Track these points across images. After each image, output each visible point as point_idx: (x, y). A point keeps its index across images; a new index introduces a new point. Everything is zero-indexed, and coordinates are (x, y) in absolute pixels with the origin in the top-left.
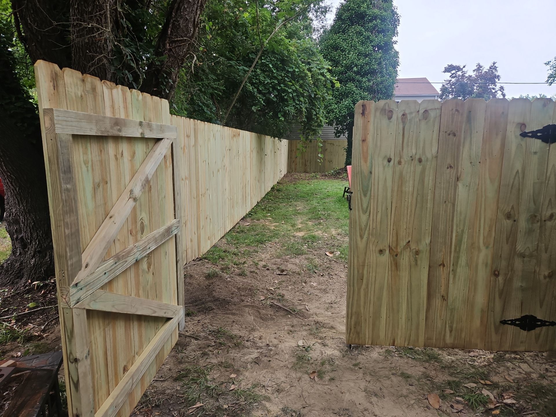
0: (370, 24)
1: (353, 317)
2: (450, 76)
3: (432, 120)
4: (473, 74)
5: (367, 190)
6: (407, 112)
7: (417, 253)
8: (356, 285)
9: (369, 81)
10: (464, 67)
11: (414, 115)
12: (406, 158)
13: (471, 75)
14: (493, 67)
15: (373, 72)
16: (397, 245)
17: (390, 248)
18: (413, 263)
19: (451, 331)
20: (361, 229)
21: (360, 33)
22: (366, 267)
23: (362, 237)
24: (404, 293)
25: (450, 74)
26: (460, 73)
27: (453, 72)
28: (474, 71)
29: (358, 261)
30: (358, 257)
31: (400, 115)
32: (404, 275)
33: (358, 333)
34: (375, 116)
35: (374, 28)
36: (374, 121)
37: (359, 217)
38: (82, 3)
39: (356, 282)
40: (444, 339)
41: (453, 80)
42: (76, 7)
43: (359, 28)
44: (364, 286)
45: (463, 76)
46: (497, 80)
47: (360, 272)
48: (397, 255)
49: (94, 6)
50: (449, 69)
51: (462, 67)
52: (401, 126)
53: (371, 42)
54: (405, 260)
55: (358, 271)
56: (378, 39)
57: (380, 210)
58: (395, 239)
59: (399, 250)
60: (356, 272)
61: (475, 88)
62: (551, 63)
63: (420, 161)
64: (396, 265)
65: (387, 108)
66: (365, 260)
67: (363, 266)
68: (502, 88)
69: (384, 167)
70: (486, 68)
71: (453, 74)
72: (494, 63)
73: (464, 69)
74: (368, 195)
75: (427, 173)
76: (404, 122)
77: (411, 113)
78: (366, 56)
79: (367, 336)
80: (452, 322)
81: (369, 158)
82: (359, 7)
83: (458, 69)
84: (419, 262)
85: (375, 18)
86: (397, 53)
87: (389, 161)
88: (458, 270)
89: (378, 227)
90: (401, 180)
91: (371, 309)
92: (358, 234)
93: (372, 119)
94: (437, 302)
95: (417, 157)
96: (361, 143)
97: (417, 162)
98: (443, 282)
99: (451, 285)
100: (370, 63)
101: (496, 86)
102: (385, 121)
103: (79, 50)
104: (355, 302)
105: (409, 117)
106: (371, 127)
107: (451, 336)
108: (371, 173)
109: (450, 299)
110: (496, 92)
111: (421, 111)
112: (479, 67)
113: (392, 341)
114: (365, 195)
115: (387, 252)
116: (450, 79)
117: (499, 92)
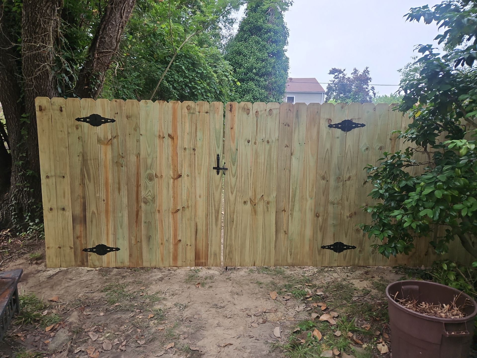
0: (266, 36)
1: (228, 248)
2: (334, 78)
3: (274, 115)
4: (351, 77)
5: (235, 161)
6: (258, 110)
7: (268, 203)
8: (229, 226)
9: (265, 80)
10: (344, 70)
11: (263, 112)
12: (259, 140)
13: (349, 76)
14: (366, 71)
15: (268, 74)
16: (255, 198)
17: (251, 200)
18: (266, 210)
19: (291, 255)
20: (231, 188)
21: (258, 42)
22: (235, 213)
23: (232, 193)
24: (260, 231)
25: (333, 76)
26: (341, 75)
27: (336, 74)
28: (352, 74)
29: (230, 209)
30: (230, 207)
31: (254, 112)
32: (260, 217)
33: (231, 259)
34: (239, 112)
35: (269, 39)
36: (238, 115)
37: (230, 179)
38: (31, 26)
39: (229, 223)
40: (287, 260)
41: (336, 80)
42: (27, 28)
43: (256, 38)
44: (234, 226)
45: (344, 77)
46: (369, 81)
47: (232, 217)
48: (255, 205)
49: (40, 28)
50: (333, 71)
51: (342, 70)
52: (255, 119)
53: (267, 49)
54: (260, 207)
55: (230, 217)
56: (272, 48)
57: (243, 174)
58: (254, 194)
59: (257, 201)
60: (229, 217)
61: (353, 87)
62: (402, 70)
63: (268, 142)
64: (255, 212)
65: (246, 107)
66: (234, 208)
67: (234, 212)
68: (373, 88)
69: (245, 146)
70: (361, 72)
71: (336, 76)
72: (367, 68)
73: (344, 72)
74: (236, 165)
75: (272, 150)
76: (257, 117)
77: (261, 111)
78: (263, 61)
79: (237, 260)
80: (291, 249)
81: (236, 140)
82: (257, 21)
83: (340, 72)
84: (269, 209)
85: (269, 31)
86: (287, 59)
87: (249, 142)
88: (294, 214)
89: (243, 186)
90: (257, 155)
91: (239, 242)
92: (230, 191)
93: (236, 115)
94: (282, 235)
95: (266, 140)
96: (230, 129)
97: (266, 143)
98: (285, 222)
99: (290, 224)
100: (266, 66)
101: (368, 85)
102: (245, 115)
103: (28, 59)
104: (229, 238)
105: (260, 113)
106: (236, 119)
107: (291, 258)
108: (237, 150)
109: (290, 233)
110: (368, 91)
111: (268, 110)
112: (356, 71)
113: (253, 263)
114: (234, 165)
115: (249, 202)
116: (334, 79)
117: (371, 91)
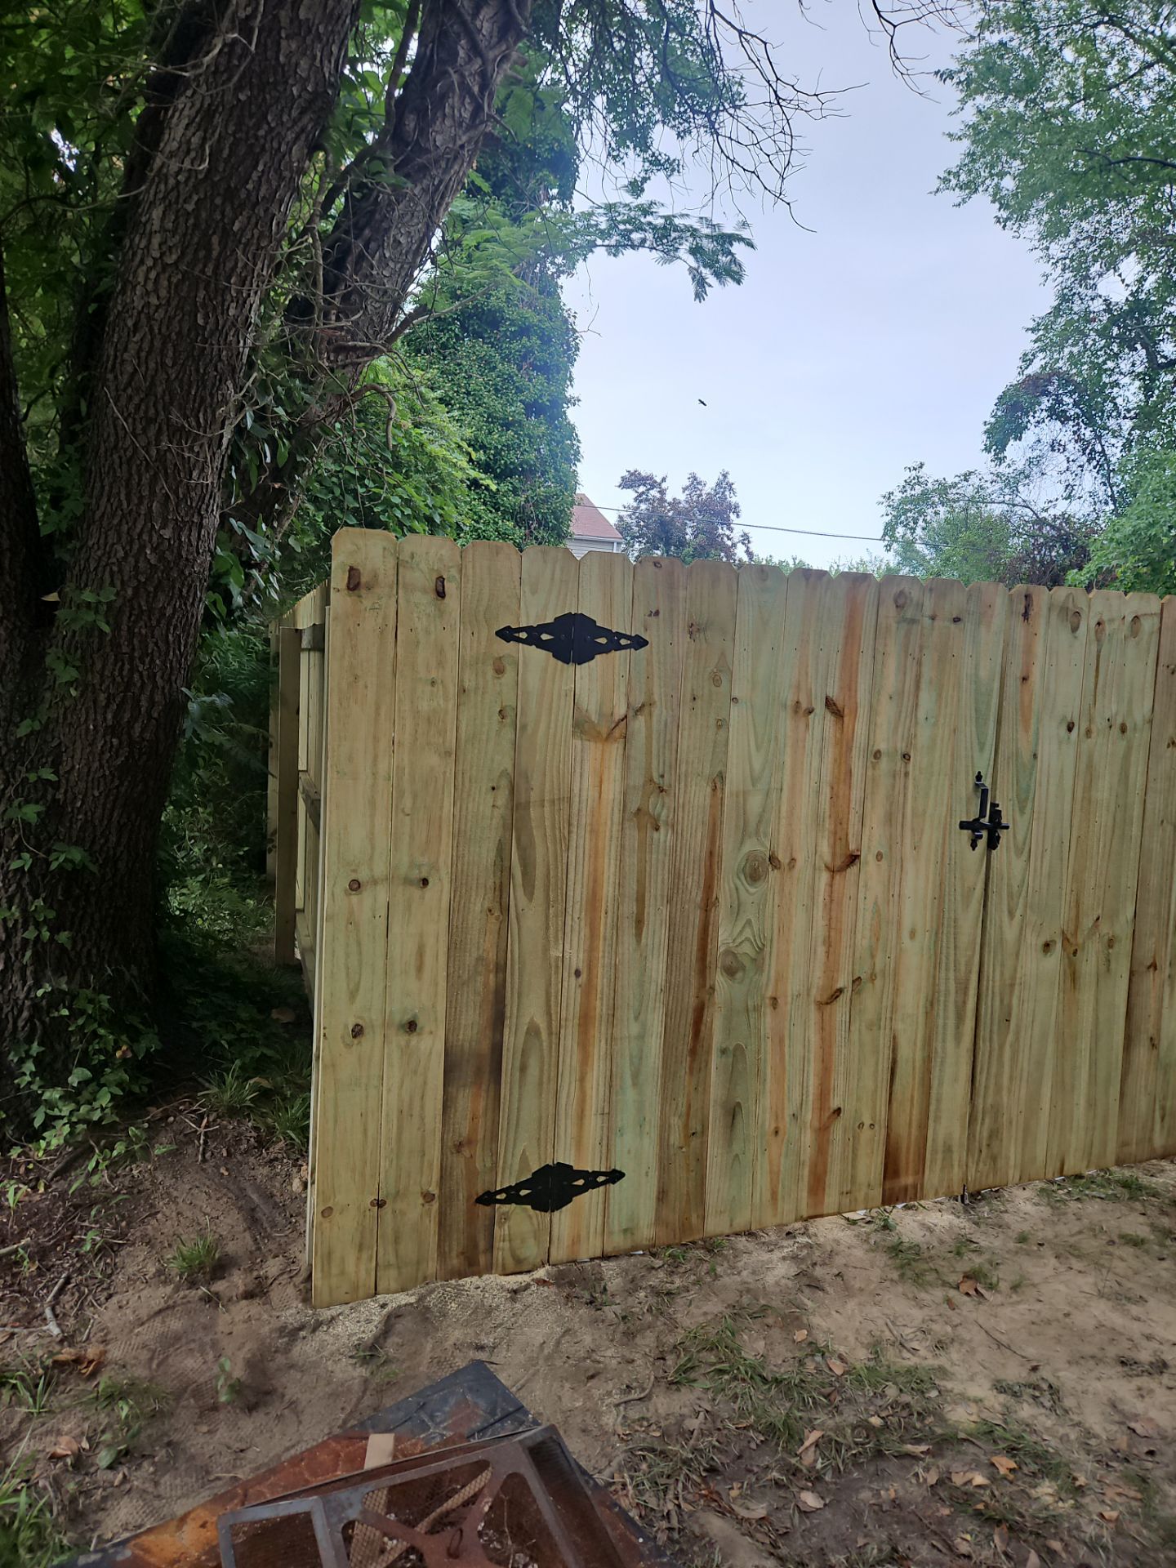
0: (515, 345)
1: (987, 1121)
2: (635, 499)
3: (1146, 637)
4: (682, 497)
5: (1027, 798)
6: (1105, 618)
7: (1111, 943)
8: (995, 1037)
9: (515, 491)
10: (664, 480)
11: (1116, 625)
12: (1099, 723)
13: (678, 498)
14: (725, 484)
16: (1077, 928)
17: (1065, 939)
18: (1103, 968)
19: (1163, 1119)
20: (1010, 895)
21: (488, 363)
22: (1017, 987)
23: (1011, 914)
24: (1085, 1044)
25: (634, 493)
26: (654, 493)
27: (642, 489)
28: (684, 490)
29: (1002, 973)
30: (1002, 965)
31: (1093, 623)
32: (1087, 996)
33: (994, 1159)
34: (1048, 623)
35: (524, 358)
36: (1046, 633)
37: (1009, 863)
39: (995, 1028)
40: (1151, 1139)
41: (643, 506)
43: (483, 349)
44: (1010, 1037)
45: (662, 500)
46: (733, 516)
47: (1006, 1002)
48: (1075, 953)
50: (632, 480)
51: (658, 480)
52: (1094, 648)
53: (519, 390)
54: (1089, 964)
55: (1002, 1001)
56: (536, 385)
57: (1048, 846)
58: (1073, 914)
59: (1080, 941)
60: (997, 1003)
61: (689, 531)
63: (1123, 729)
64: (1072, 977)
65: (1070, 605)
66: (1015, 970)
67: (1012, 985)
68: (746, 539)
69: (1060, 743)
70: (709, 487)
71: (640, 494)
72: (725, 476)
73: (664, 485)
74: (1028, 810)
75: (1133, 758)
76: (1098, 640)
77: (1111, 620)
78: (507, 426)
79: (1012, 1163)
80: (1165, 1098)
81: (1033, 721)
83: (651, 482)
84: (1113, 966)
85: (524, 331)
87: (1070, 729)
89: (1045, 885)
90: (1088, 774)
91: (1023, 1091)
92: (1005, 908)
93: (1041, 630)
94: (1142, 1053)
95: (1119, 721)
96: (1019, 682)
97: (1116, 730)
98: (1152, 1004)
99: (1165, 1011)
100: (519, 446)
101: (731, 530)
102: (1065, 634)
104: (992, 1081)
105: (1108, 628)
106: (1039, 649)
107: (1162, 1127)
108: (1035, 756)
109: (1164, 1044)
110: (734, 545)
111: (1129, 619)
112: (695, 482)
113: (1058, 1165)
114: (1022, 811)
115: (1059, 946)
116: (635, 504)
117: (740, 545)
